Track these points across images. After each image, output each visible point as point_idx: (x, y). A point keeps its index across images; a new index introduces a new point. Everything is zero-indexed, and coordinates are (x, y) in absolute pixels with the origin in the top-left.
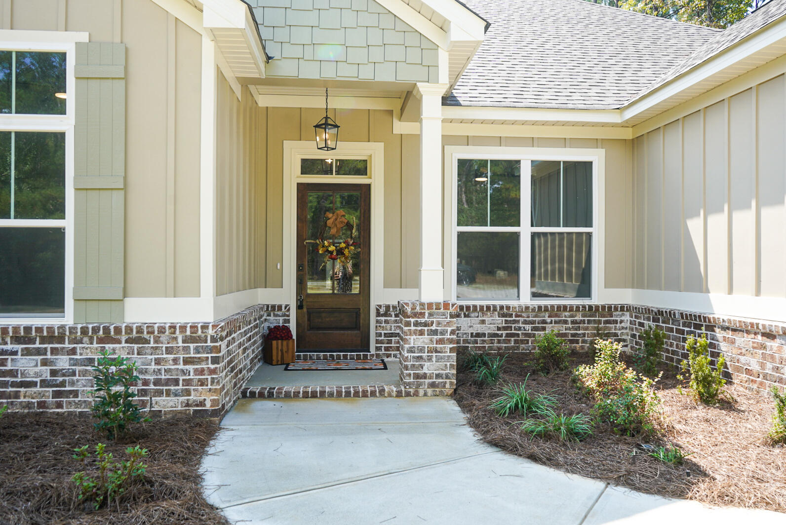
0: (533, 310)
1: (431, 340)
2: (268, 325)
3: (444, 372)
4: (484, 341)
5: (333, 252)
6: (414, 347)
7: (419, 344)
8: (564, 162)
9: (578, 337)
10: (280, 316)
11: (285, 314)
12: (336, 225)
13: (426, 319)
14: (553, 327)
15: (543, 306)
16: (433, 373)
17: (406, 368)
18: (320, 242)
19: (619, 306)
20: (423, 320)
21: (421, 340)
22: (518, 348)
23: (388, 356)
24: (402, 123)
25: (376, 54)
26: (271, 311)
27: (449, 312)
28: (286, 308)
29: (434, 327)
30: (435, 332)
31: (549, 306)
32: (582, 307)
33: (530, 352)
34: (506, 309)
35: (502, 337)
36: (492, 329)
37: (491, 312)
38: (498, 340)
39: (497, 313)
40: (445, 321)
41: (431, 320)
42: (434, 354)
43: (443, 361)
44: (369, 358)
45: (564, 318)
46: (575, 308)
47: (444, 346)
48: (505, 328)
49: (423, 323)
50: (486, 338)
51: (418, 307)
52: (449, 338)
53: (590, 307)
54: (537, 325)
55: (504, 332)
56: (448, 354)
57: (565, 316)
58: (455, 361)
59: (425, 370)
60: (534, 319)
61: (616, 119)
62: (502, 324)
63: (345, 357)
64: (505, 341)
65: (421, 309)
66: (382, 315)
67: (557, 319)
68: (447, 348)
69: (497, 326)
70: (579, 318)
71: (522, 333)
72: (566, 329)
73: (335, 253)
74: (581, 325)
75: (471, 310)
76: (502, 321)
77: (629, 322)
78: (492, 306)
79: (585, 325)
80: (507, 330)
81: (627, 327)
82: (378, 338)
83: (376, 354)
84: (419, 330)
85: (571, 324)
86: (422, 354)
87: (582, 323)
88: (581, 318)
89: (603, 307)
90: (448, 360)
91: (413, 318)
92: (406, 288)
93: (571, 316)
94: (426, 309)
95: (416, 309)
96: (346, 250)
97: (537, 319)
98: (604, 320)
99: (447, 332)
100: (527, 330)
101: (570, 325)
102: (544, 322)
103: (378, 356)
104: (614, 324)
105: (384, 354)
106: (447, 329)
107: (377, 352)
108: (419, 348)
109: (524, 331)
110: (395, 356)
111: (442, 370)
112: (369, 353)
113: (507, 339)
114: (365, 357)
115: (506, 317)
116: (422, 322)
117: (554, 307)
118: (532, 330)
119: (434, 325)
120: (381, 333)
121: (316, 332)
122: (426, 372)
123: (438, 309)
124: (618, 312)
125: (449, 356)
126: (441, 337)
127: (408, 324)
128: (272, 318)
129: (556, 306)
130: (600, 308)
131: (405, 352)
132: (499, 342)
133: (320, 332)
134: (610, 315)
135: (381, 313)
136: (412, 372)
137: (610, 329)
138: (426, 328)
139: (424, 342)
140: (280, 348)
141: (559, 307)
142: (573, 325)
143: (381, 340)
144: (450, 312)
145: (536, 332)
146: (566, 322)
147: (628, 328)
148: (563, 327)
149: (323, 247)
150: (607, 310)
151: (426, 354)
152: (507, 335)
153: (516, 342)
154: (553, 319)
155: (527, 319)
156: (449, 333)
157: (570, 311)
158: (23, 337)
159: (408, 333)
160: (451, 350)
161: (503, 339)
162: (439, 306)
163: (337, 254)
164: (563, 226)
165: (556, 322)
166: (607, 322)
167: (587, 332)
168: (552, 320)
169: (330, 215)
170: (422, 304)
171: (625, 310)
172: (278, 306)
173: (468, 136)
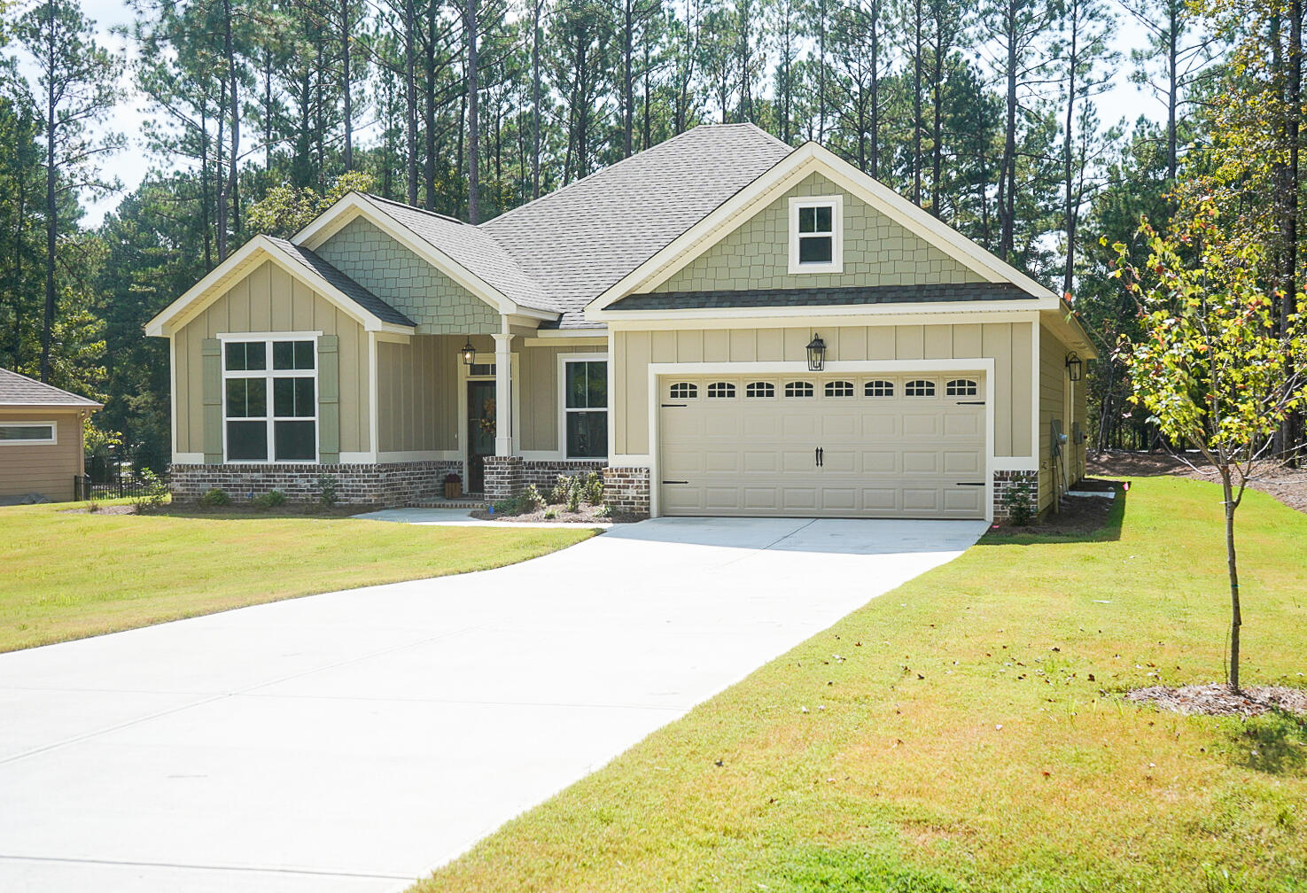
10: (456, 469)
25: (470, 319)
158: (300, 469)
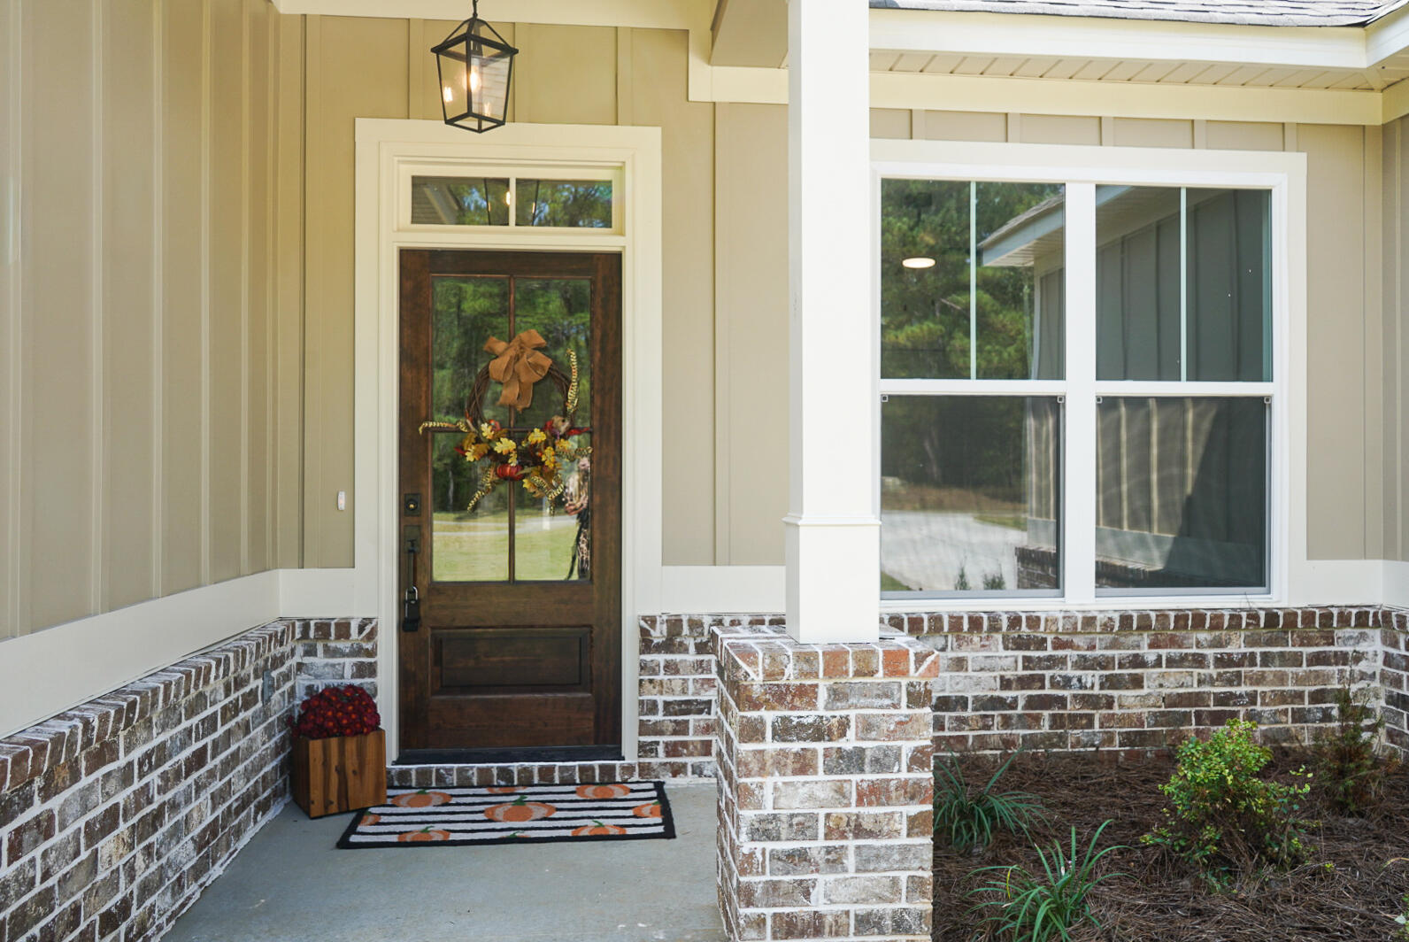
0: (1107, 627)
1: (840, 791)
2: (307, 683)
3: (889, 907)
4: (962, 721)
5: (508, 456)
6: (775, 816)
7: (795, 804)
8: (1190, 191)
9: (1235, 705)
10: (344, 655)
11: (361, 648)
12: (516, 375)
13: (821, 712)
14: (1163, 675)
15: (1135, 615)
16: (847, 913)
17: (748, 896)
18: (468, 427)
19: (1354, 611)
20: (809, 716)
21: (803, 791)
22: (1062, 739)
23: (677, 771)
24: (715, 68)
26: (316, 639)
27: (904, 682)
28: (361, 629)
29: (849, 743)
30: (854, 760)
31: (1153, 615)
32: (1249, 617)
33: (1097, 750)
34: (1029, 626)
35: (1015, 708)
36: (988, 686)
37: (984, 635)
38: (1004, 716)
39: (999, 637)
40: (890, 716)
41: (837, 713)
42: (851, 843)
43: (884, 865)
44: (618, 779)
45: (1194, 650)
46: (1227, 618)
47: (888, 809)
48: (1024, 683)
49: (811, 725)
50: (969, 713)
51: (791, 666)
52: (906, 781)
53: (1272, 617)
54: (1117, 671)
55: (1022, 695)
56: (903, 840)
57: (1199, 644)
58: (929, 865)
59: (818, 903)
60: (1109, 653)
61: (1353, 55)
62: (1016, 670)
63: (546, 775)
64: (1024, 721)
65: (806, 675)
66: (659, 648)
67: (1174, 652)
68: (897, 817)
69: (1002, 677)
70: (1237, 647)
71: (1075, 696)
72: (1200, 682)
73: (513, 462)
74: (1243, 670)
75: (926, 628)
76: (1016, 662)
77: (1380, 658)
78: (985, 617)
79: (1256, 669)
80: (1030, 688)
81: (1374, 673)
82: (645, 718)
83: (640, 763)
84: (796, 754)
85: (1216, 667)
86: (806, 844)
87: (1246, 663)
88: (1244, 650)
89: (1309, 617)
90: (902, 861)
91: (773, 708)
92: (729, 565)
93: (1217, 643)
94: (821, 674)
95: (783, 674)
96: (549, 451)
97: (1117, 653)
98: (1308, 655)
99: (898, 758)
100: (1089, 685)
101: (1212, 671)
102: (1138, 662)
103: (645, 770)
104: (1337, 664)
105: (665, 764)
106: (900, 748)
107: (642, 760)
108: (795, 821)
109: (1081, 688)
110: (698, 771)
111: (881, 899)
112: (617, 763)
113: (1029, 715)
114: (608, 772)
115: (1028, 649)
116: (805, 721)
117: (1167, 617)
118: (1102, 687)
119: (851, 733)
120: (655, 703)
121: (460, 697)
122: (822, 909)
123: (865, 675)
124: (1348, 630)
125: (905, 849)
126: (874, 777)
127: (753, 732)
128: (319, 660)
129: (1172, 614)
130: (1299, 619)
131: (744, 837)
132: (1006, 723)
133: (473, 697)
134: (1326, 638)
135: (656, 641)
136: (769, 912)
137: (1327, 678)
138: (820, 746)
139: (811, 797)
140: (334, 762)
141: (1181, 618)
142: (1222, 670)
143: (656, 723)
144: (911, 684)
145: (1115, 693)
146: (1199, 661)
147: (1378, 676)
148: (1191, 674)
149: (478, 441)
150: (1317, 625)
151: (822, 842)
152: (1032, 702)
153: (1056, 721)
154: (1164, 652)
155: (1088, 653)
156: (905, 760)
157: (1212, 628)
159: (754, 766)
160: (914, 824)
161: (1020, 716)
162: (868, 664)
163: (521, 465)
164: (1188, 379)
165: (1171, 662)
166: (1317, 659)
167: (1260, 689)
168: (1160, 657)
169: (500, 346)
170: (806, 658)
171: (1370, 623)
172: (337, 625)
173: (911, 111)
